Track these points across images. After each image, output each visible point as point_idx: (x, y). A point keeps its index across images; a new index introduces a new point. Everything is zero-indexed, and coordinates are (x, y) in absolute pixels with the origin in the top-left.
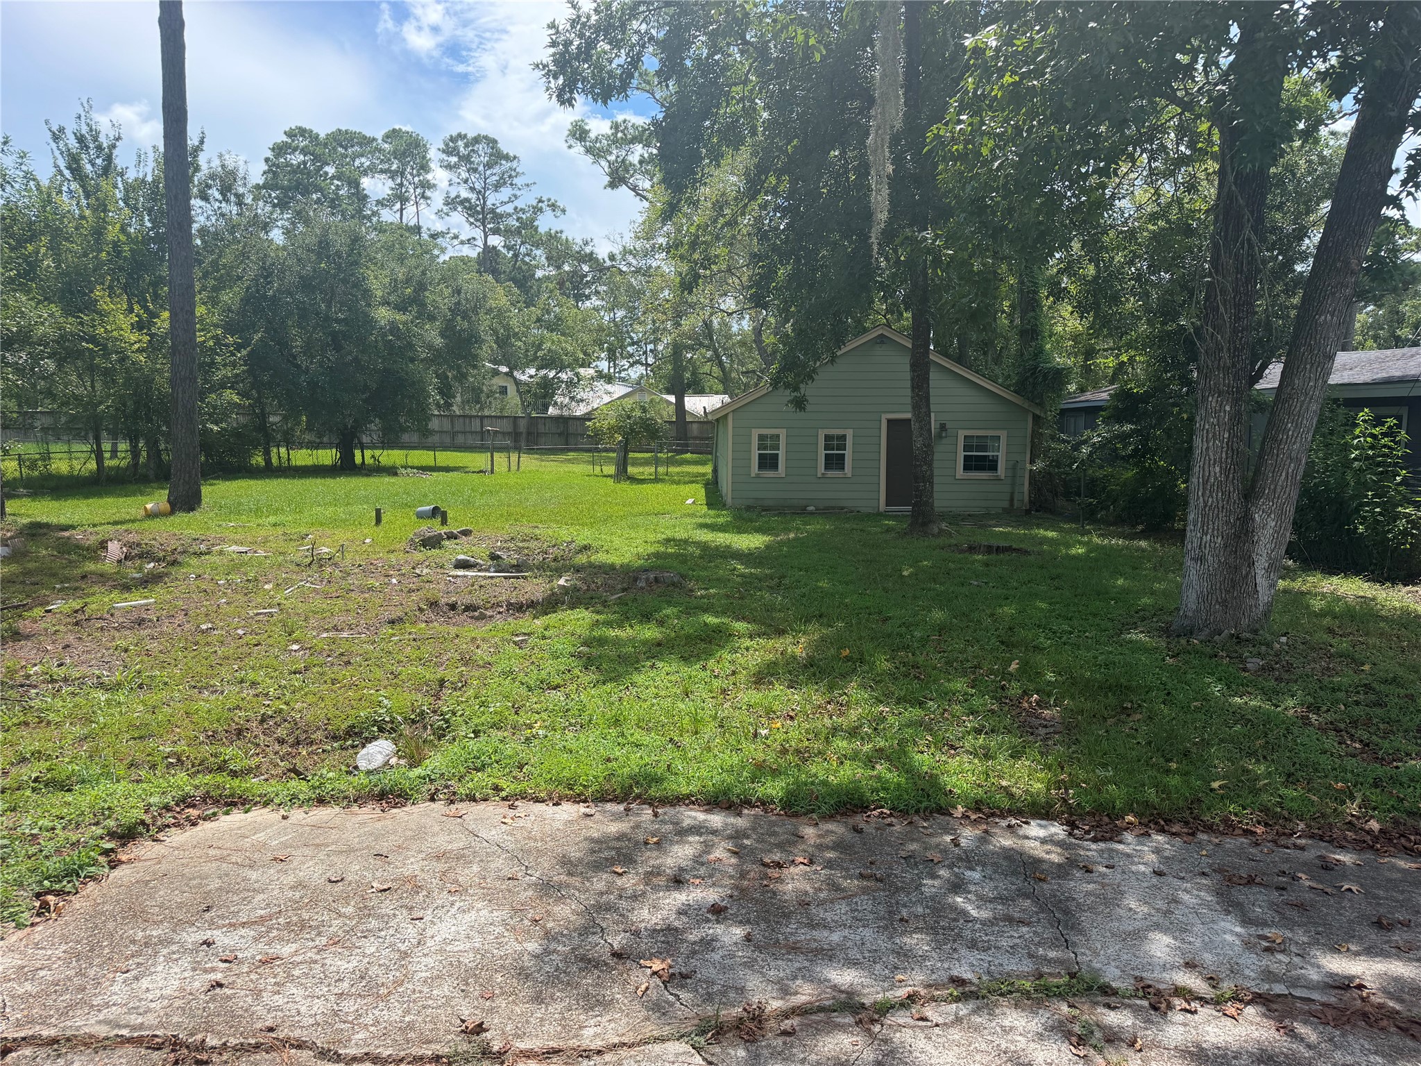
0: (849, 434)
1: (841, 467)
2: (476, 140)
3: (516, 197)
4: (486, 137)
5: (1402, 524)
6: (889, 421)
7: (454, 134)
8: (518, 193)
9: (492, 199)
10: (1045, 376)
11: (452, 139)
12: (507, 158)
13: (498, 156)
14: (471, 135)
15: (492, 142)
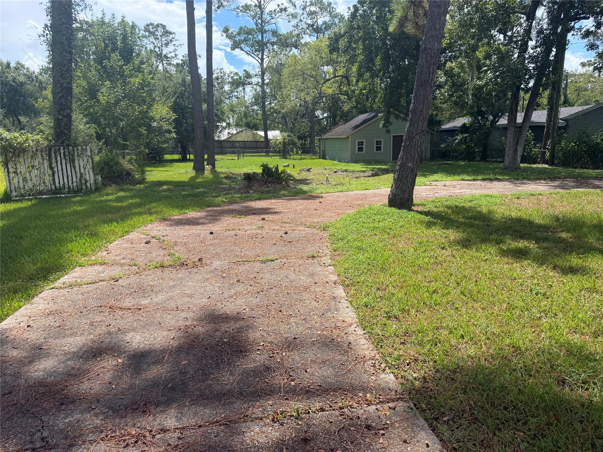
0: (382, 140)
1: (380, 150)
2: (158, 26)
3: (176, 50)
4: (161, 25)
5: (533, 152)
6: (393, 136)
7: (149, 23)
8: (177, 48)
9: (165, 51)
10: (436, 122)
11: (148, 25)
12: (171, 33)
13: (166, 33)
14: (155, 23)
15: (164, 27)
